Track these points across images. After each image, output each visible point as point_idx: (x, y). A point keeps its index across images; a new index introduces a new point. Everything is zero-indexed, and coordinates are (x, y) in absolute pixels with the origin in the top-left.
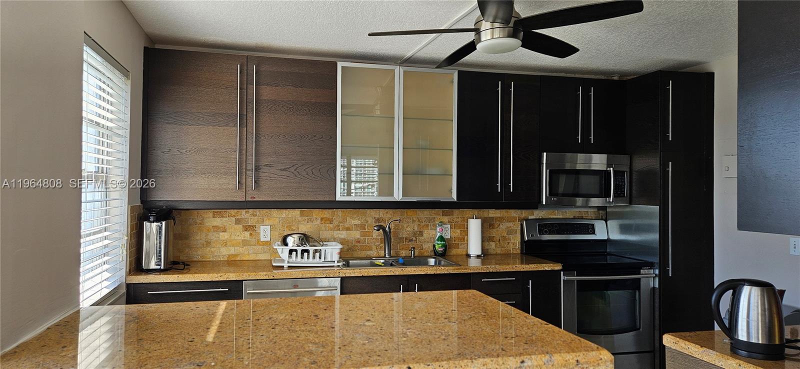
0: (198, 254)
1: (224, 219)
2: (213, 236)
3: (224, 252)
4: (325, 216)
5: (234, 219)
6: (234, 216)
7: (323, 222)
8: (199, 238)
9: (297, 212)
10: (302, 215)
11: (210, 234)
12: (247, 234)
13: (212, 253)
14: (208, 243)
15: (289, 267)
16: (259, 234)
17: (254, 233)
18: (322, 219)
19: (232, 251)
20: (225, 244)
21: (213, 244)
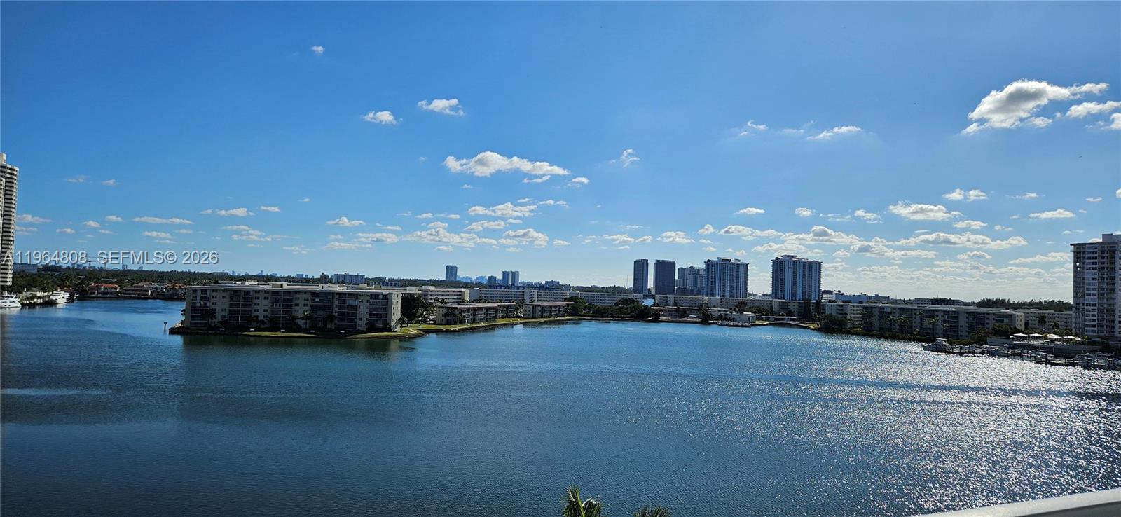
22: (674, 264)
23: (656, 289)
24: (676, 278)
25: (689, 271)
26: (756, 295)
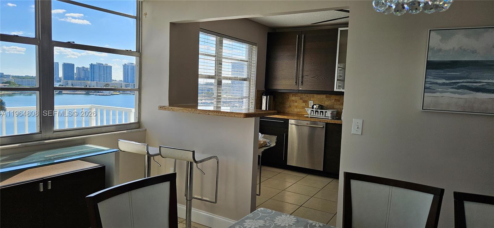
0: (287, 110)
1: (296, 97)
2: (292, 104)
3: (296, 110)
4: (337, 98)
5: (299, 97)
6: (300, 96)
7: (335, 101)
8: (288, 104)
9: (324, 96)
10: (326, 97)
11: (291, 103)
12: (304, 104)
13: (292, 110)
14: (290, 106)
15: (310, 117)
16: (309, 104)
17: (307, 104)
18: (335, 100)
19: (298, 110)
20: (296, 107)
21: (292, 107)
22: (73, 65)
23: (64, 78)
24: (75, 72)
25: (82, 69)
26: (115, 80)
